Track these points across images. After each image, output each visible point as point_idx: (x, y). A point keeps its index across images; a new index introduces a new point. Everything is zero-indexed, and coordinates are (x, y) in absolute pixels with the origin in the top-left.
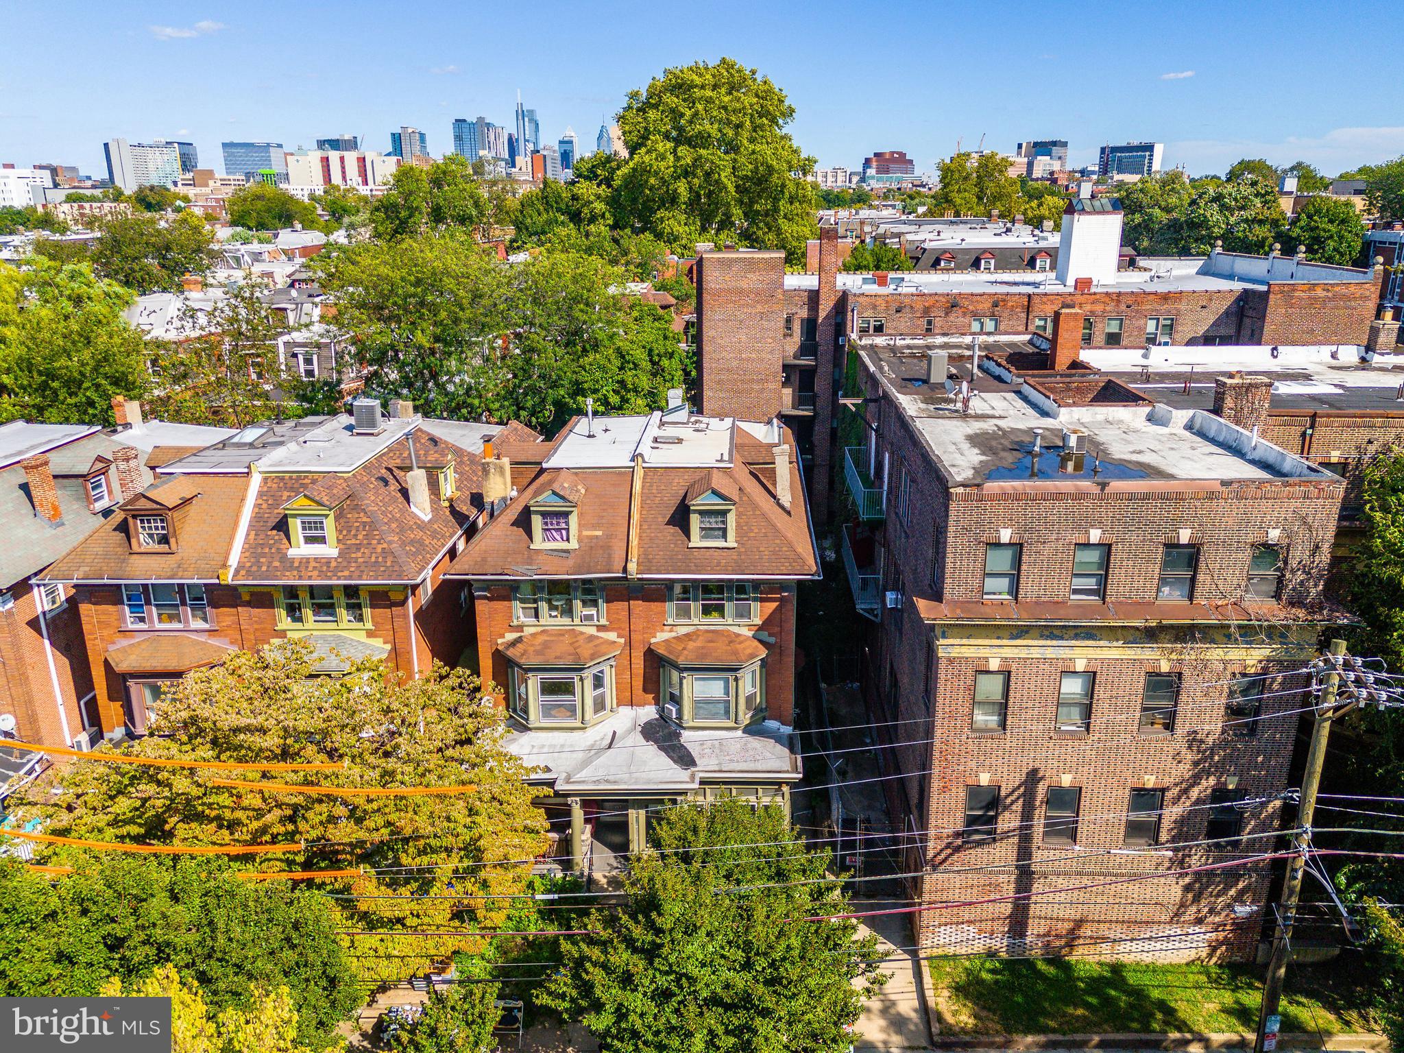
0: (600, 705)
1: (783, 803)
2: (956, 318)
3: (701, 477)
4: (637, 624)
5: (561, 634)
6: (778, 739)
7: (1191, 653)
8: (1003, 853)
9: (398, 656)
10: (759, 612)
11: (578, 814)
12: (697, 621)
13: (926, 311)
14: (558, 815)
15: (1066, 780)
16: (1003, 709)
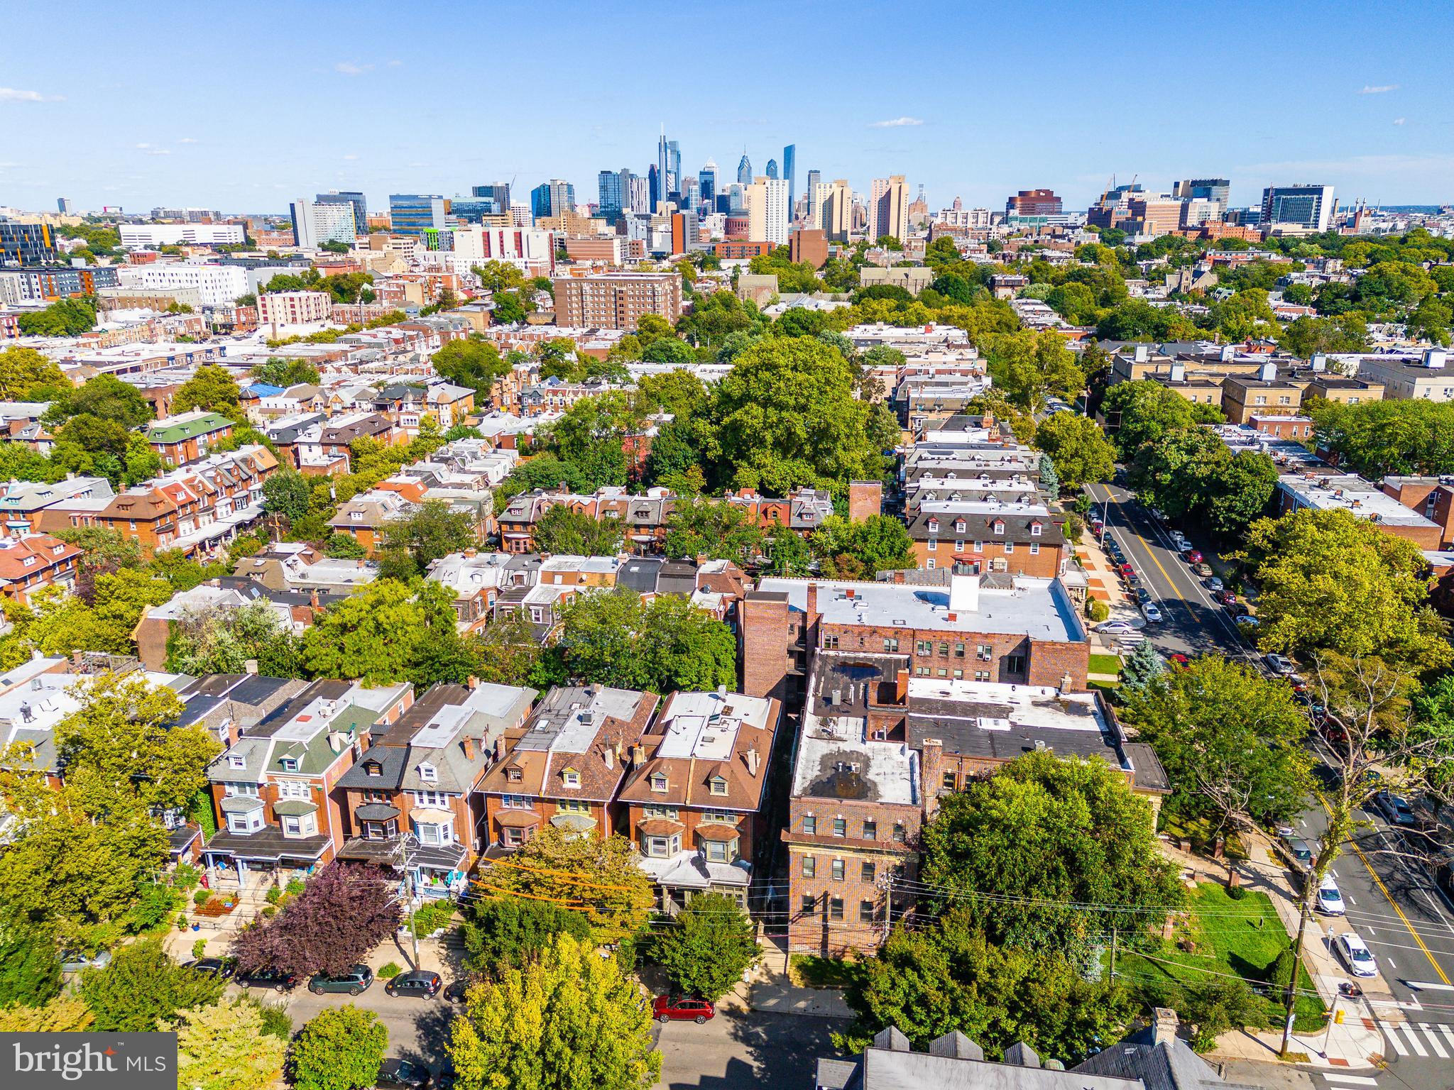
0: (675, 849)
1: (745, 893)
2: (876, 638)
3: (716, 766)
4: (691, 820)
5: (662, 822)
6: (743, 867)
7: (876, 857)
8: (818, 920)
9: (600, 825)
10: (737, 820)
11: (665, 891)
12: (714, 821)
13: (860, 634)
14: (658, 890)
15: (837, 897)
16: (813, 870)
